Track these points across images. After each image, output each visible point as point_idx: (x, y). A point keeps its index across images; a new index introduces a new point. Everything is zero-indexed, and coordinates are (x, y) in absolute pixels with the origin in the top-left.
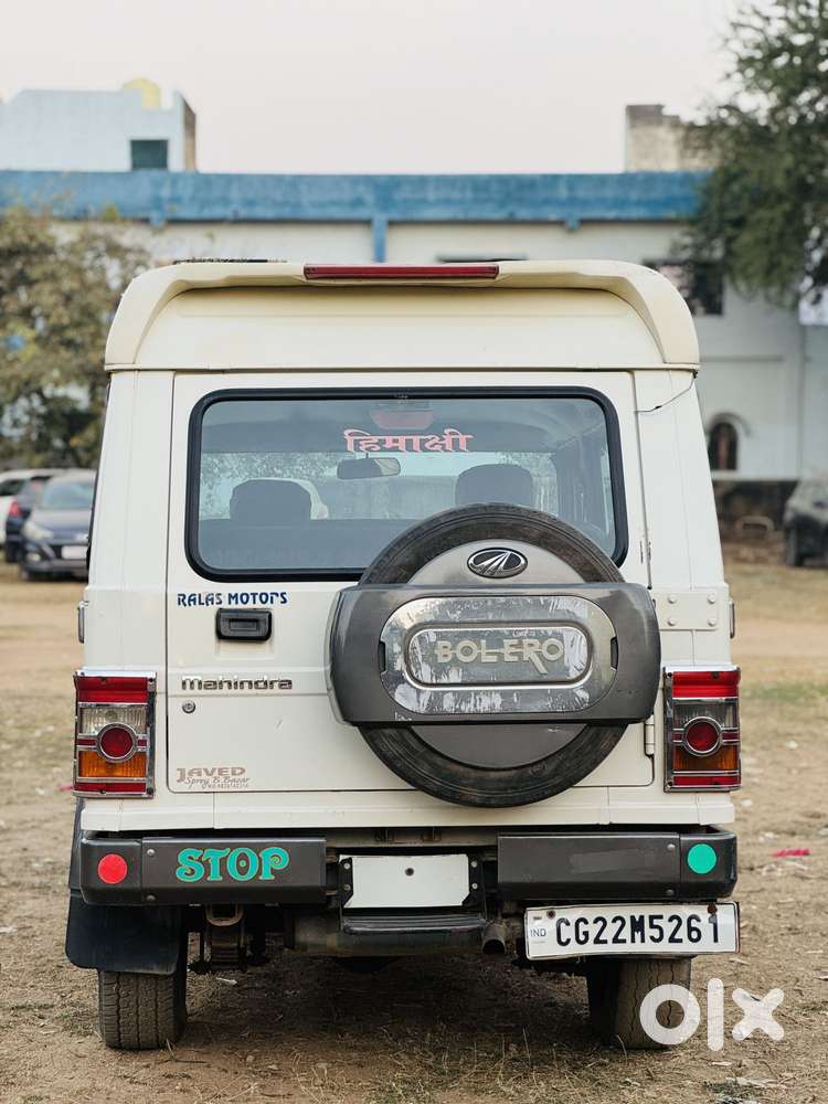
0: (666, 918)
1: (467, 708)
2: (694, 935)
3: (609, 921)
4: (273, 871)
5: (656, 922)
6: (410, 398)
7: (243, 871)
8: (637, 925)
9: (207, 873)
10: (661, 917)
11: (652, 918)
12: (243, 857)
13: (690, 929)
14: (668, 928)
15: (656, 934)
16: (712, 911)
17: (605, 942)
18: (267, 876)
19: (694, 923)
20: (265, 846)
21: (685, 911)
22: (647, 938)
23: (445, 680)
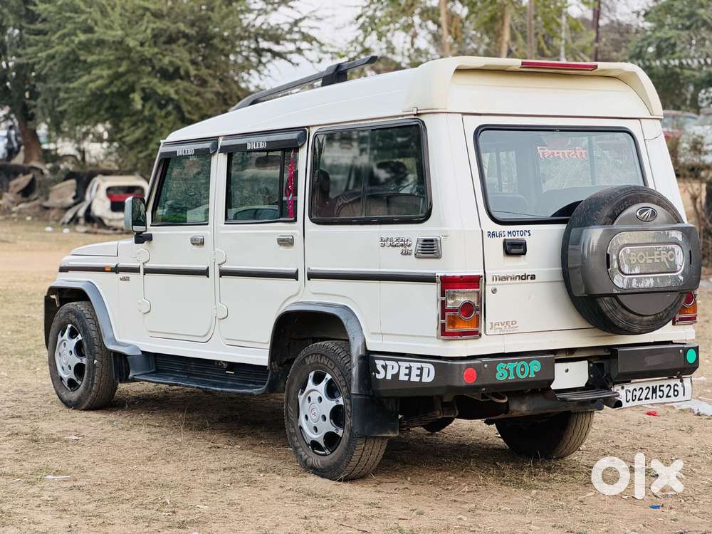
0: (665, 386)
1: (641, 286)
2: (676, 393)
3: (644, 389)
4: (535, 373)
5: (661, 388)
6: (560, 131)
7: (523, 373)
8: (654, 391)
9: (509, 376)
10: (663, 386)
11: (660, 386)
12: (523, 366)
13: (675, 390)
14: (666, 390)
15: (661, 394)
16: (682, 381)
17: (642, 399)
18: (532, 375)
19: (676, 388)
20: (531, 360)
21: (672, 382)
22: (658, 397)
23: (633, 272)
